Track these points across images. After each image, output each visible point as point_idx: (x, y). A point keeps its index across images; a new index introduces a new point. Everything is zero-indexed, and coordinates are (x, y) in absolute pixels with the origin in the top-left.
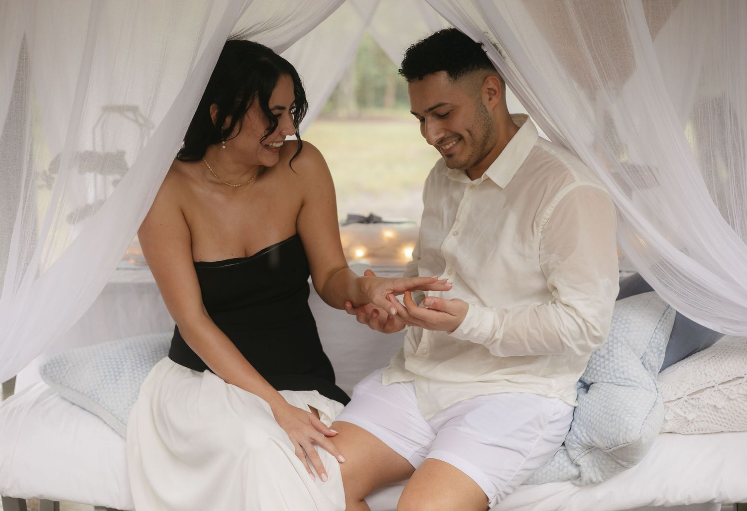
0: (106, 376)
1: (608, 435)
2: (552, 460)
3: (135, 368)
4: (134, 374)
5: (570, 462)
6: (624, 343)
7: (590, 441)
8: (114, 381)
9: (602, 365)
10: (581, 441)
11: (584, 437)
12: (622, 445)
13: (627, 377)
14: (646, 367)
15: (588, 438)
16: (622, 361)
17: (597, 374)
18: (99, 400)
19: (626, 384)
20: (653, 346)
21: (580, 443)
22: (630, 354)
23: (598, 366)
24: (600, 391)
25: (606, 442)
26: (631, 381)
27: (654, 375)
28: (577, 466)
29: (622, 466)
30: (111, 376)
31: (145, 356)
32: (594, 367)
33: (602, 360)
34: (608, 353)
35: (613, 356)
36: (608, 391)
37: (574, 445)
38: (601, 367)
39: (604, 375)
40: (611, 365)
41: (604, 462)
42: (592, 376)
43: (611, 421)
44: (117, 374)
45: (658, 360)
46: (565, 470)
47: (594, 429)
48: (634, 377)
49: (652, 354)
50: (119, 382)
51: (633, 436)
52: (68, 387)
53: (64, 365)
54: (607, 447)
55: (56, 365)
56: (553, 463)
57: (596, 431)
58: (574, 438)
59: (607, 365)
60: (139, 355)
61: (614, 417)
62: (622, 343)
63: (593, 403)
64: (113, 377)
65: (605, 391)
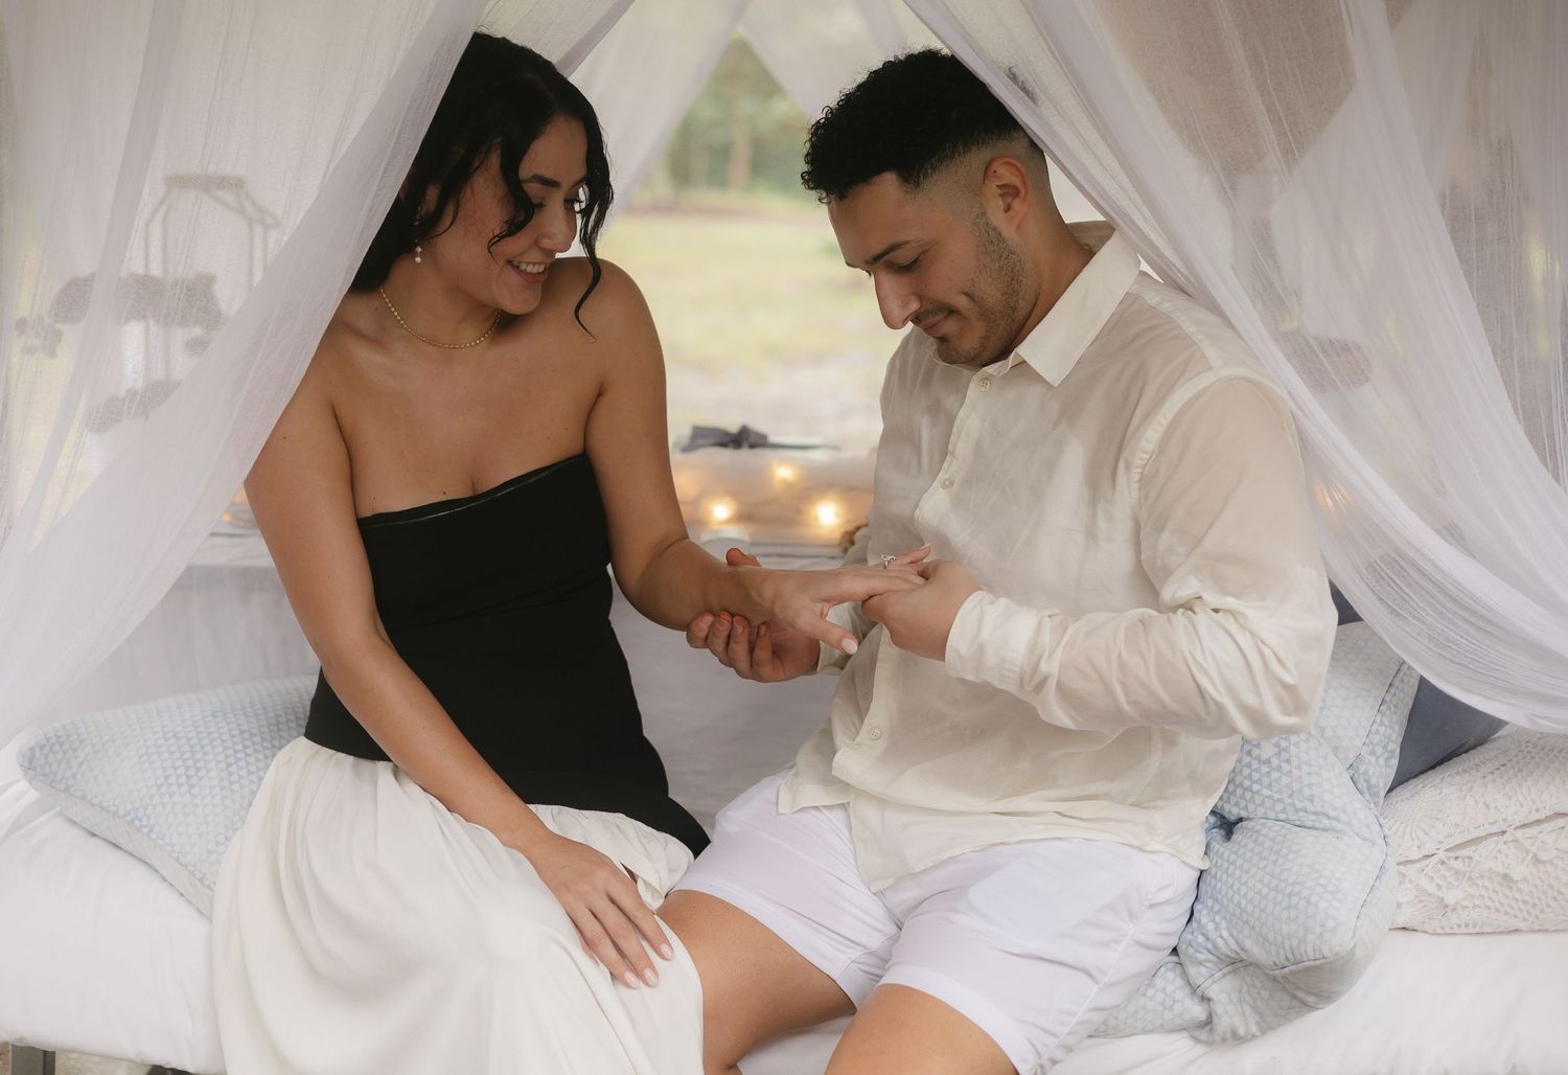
0: (167, 778)
1: (1279, 939)
2: (1148, 986)
3: (232, 760)
4: (230, 774)
5: (1187, 991)
6: (1313, 732)
7: (1236, 948)
8: (184, 789)
9: (1266, 781)
10: (1215, 946)
11: (1221, 937)
12: (1312, 963)
13: (1320, 809)
14: (1359, 786)
15: (1232, 942)
16: (1309, 774)
17: (1252, 800)
18: (151, 830)
19: (1318, 825)
20: (1375, 742)
21: (1215, 951)
22: (1325, 758)
23: (1256, 782)
24: (1261, 839)
25: (1274, 953)
26: (1329, 817)
27: (1375, 803)
28: (1205, 999)
29: (1305, 1004)
30: (178, 777)
31: (255, 735)
32: (1247, 783)
33: (1265, 769)
34: (1278, 754)
35: (1288, 761)
36: (1279, 839)
37: (1199, 955)
38: (1261, 784)
39: (1268, 803)
40: (1285, 780)
41: (1265, 994)
42: (1242, 804)
43: (1288, 908)
44: (191, 772)
45: (1383, 770)
46: (1177, 1008)
47: (1247, 922)
48: (1335, 809)
49: (1373, 759)
50: (195, 791)
51: (1337, 942)
52: (83, 798)
53: (75, 750)
54: (1276, 964)
55: (57, 748)
56: (1150, 992)
57: (1253, 928)
58: (1201, 939)
59: (1275, 780)
60: (242, 732)
61: (1295, 900)
62: (1309, 733)
63: (1246, 866)
64: (183, 780)
65: (1271, 839)
